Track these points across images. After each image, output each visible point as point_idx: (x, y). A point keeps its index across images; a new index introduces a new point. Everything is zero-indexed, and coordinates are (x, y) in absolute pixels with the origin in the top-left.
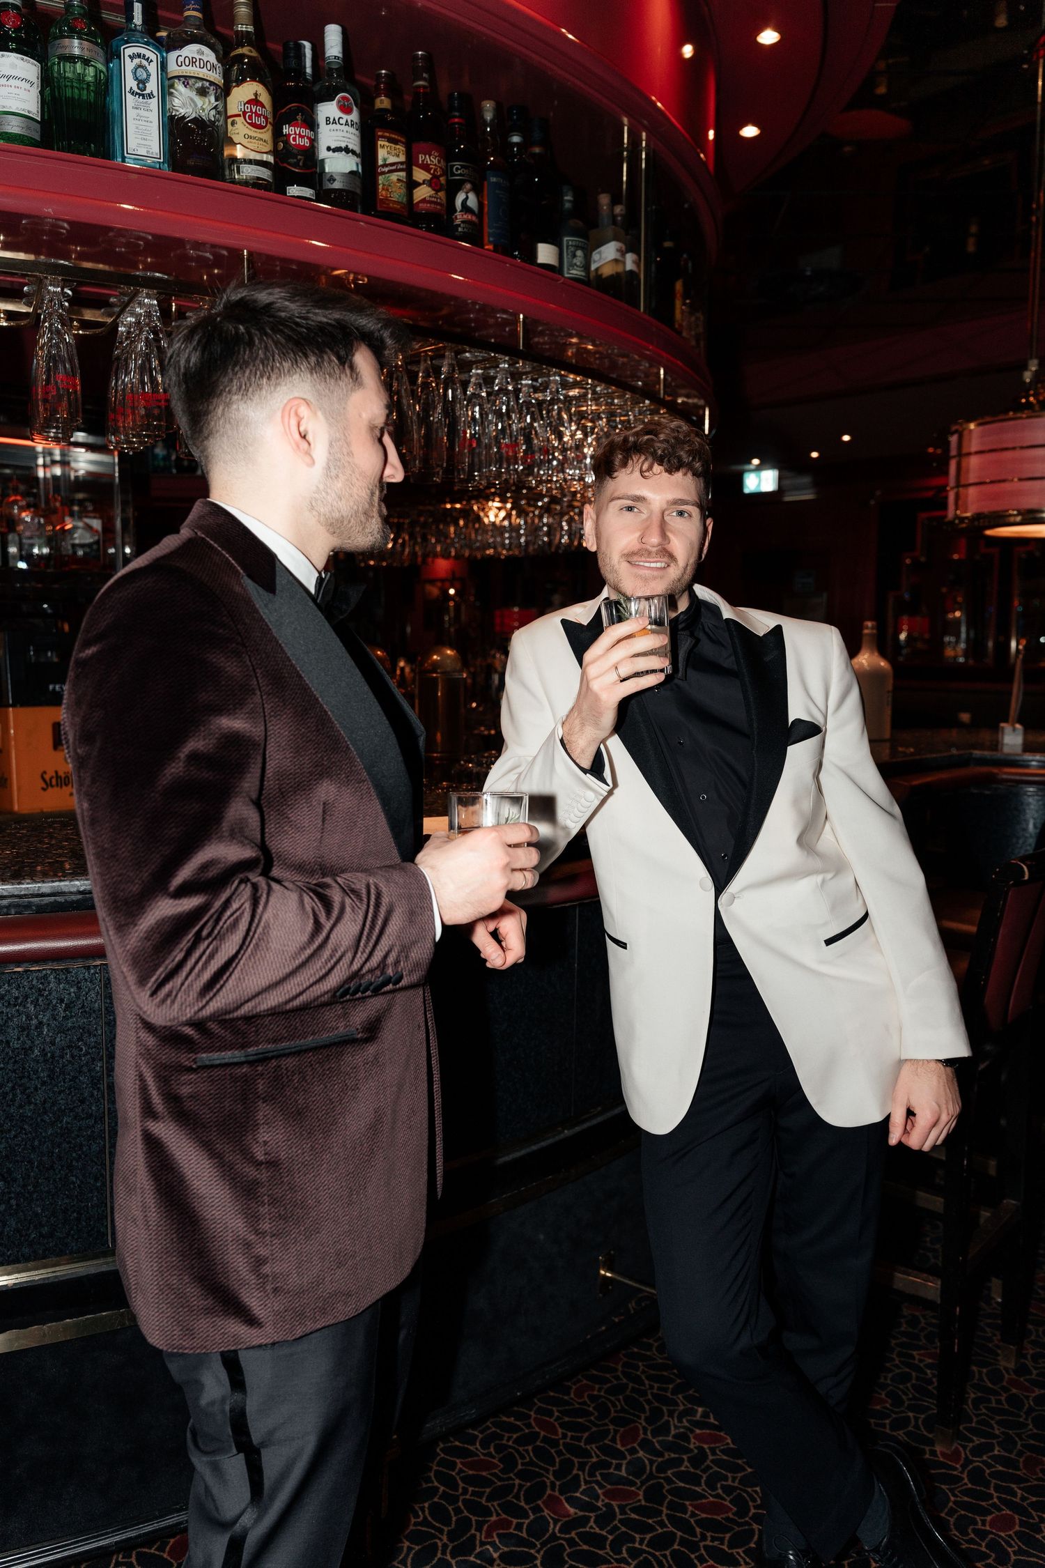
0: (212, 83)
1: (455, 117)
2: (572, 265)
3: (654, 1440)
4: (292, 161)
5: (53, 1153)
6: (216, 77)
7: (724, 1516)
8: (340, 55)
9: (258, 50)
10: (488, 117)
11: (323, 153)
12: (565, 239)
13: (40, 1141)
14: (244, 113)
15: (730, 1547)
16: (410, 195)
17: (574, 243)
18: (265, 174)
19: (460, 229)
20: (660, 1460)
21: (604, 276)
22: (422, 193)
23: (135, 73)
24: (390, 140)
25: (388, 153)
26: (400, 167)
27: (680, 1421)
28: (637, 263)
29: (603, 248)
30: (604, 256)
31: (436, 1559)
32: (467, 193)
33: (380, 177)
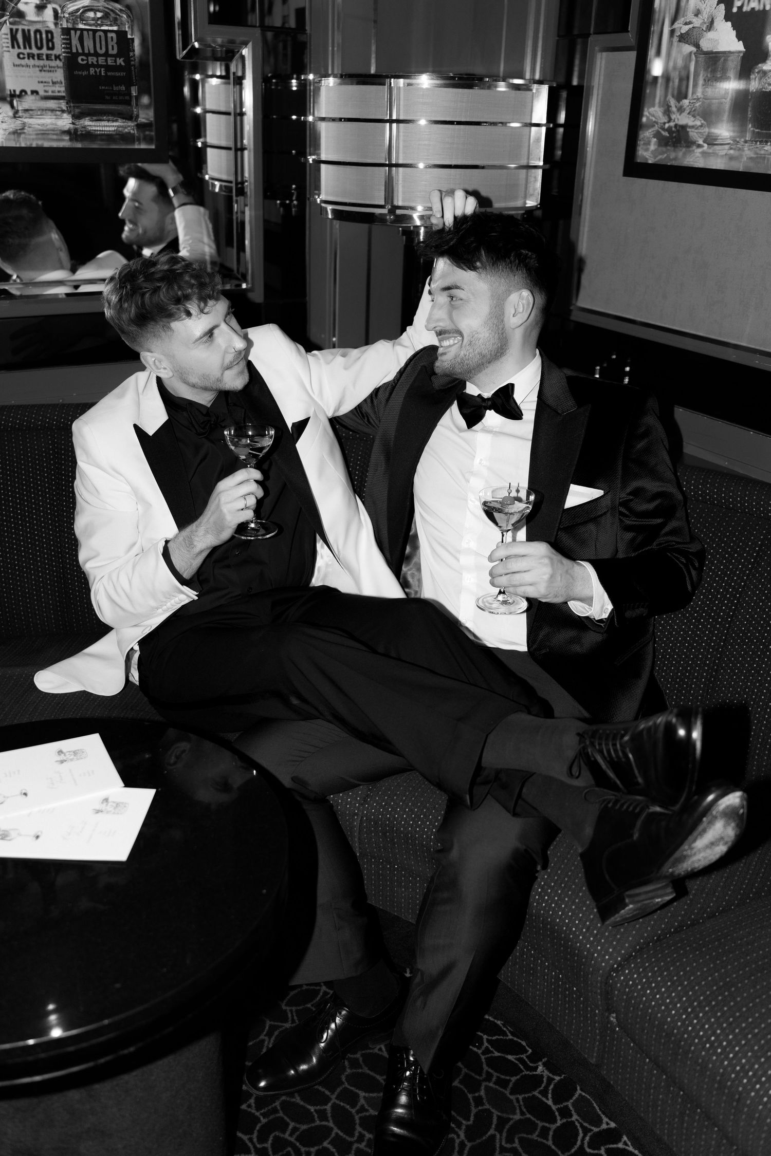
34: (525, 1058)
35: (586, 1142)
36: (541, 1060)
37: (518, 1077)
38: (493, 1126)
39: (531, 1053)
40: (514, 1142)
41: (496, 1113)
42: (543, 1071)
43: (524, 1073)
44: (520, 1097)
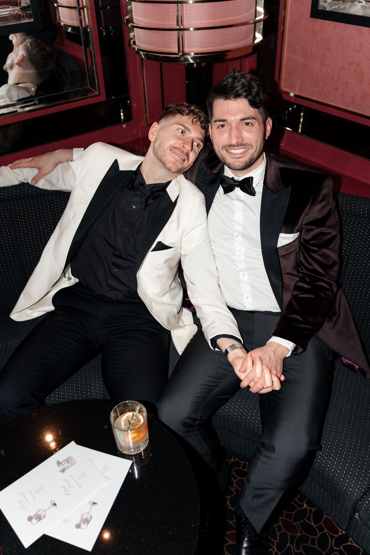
34: (297, 500)
35: (333, 544)
36: (305, 501)
37: (295, 512)
38: (289, 541)
39: (299, 497)
40: (300, 549)
41: (289, 534)
42: (307, 507)
43: (298, 509)
44: (298, 523)
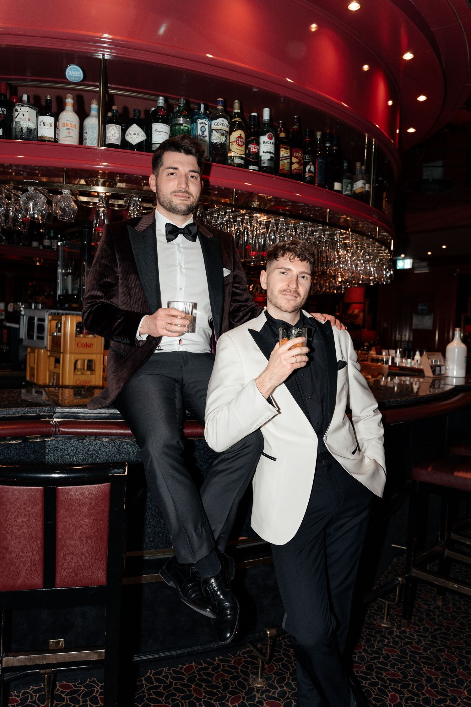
0: (226, 131)
1: (307, 138)
2: (346, 190)
3: (368, 649)
4: (251, 157)
5: (156, 510)
6: (227, 129)
7: (398, 678)
8: (269, 119)
9: (241, 119)
10: (319, 137)
11: (261, 154)
12: (344, 180)
13: (152, 506)
14: (236, 141)
15: (401, 688)
16: (291, 167)
17: (347, 182)
18: (242, 162)
19: (307, 179)
20: (371, 656)
21: (357, 192)
22: (295, 166)
23: (201, 129)
24: (285, 148)
25: (284, 153)
26: (288, 157)
27: (378, 644)
28: (370, 188)
29: (357, 183)
30: (357, 185)
31: (286, 682)
32: (311, 166)
33: (281, 162)
